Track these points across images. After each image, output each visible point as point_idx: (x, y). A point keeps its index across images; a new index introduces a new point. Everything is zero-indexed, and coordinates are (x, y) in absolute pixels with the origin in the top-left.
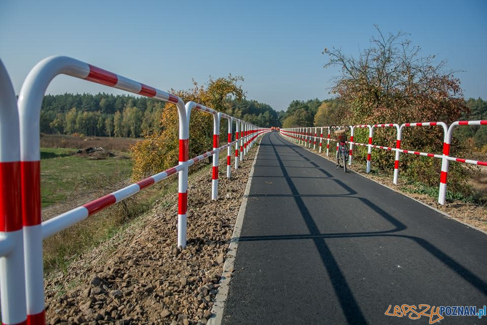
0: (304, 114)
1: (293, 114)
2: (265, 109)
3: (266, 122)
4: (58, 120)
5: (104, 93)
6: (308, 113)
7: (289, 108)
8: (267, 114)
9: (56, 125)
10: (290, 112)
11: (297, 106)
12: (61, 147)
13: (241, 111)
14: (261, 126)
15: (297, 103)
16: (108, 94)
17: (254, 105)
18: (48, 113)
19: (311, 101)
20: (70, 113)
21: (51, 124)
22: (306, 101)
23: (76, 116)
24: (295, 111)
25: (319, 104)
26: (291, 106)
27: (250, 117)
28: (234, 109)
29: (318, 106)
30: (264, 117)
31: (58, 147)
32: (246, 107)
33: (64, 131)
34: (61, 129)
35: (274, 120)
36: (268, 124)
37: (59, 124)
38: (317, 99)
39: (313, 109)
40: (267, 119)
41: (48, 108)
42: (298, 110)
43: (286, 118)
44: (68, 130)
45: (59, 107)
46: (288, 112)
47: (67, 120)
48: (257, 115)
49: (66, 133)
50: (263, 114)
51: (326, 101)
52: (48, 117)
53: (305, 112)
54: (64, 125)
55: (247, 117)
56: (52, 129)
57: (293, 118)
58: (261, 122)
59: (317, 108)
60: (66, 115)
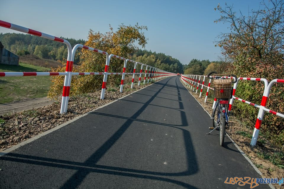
0: (198, 67)
1: (192, 67)
2: (176, 61)
3: (174, 69)
4: (54, 52)
5: (82, 40)
6: (201, 67)
7: (190, 63)
8: (176, 65)
9: (52, 54)
10: (190, 66)
11: (195, 62)
12: (44, 67)
13: (160, 61)
14: (171, 72)
15: (195, 61)
16: (84, 41)
17: (169, 58)
18: (49, 47)
19: (204, 61)
20: (61, 49)
21: (49, 53)
22: (201, 61)
23: (64, 51)
24: (193, 65)
25: (209, 63)
26: (192, 62)
27: (165, 65)
28: (156, 59)
29: (209, 64)
30: (174, 67)
31: (42, 66)
32: (164, 59)
33: (56, 59)
34: (54, 57)
35: (180, 69)
36: (175, 71)
37: (53, 54)
38: (208, 60)
39: (205, 66)
40: (176, 68)
41: (50, 44)
42: (195, 65)
43: (187, 69)
44: (58, 58)
45: (56, 45)
46: (189, 65)
47: (58, 52)
48: (170, 65)
49: (57, 60)
50: (173, 64)
51: (214, 62)
52: (48, 49)
53: (199, 67)
54: (56, 55)
55: (163, 65)
56: (49, 56)
57: (192, 69)
58: (171, 69)
59: (207, 65)
60: (58, 49)
